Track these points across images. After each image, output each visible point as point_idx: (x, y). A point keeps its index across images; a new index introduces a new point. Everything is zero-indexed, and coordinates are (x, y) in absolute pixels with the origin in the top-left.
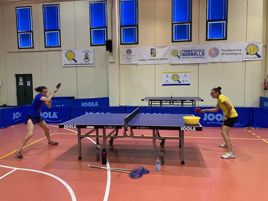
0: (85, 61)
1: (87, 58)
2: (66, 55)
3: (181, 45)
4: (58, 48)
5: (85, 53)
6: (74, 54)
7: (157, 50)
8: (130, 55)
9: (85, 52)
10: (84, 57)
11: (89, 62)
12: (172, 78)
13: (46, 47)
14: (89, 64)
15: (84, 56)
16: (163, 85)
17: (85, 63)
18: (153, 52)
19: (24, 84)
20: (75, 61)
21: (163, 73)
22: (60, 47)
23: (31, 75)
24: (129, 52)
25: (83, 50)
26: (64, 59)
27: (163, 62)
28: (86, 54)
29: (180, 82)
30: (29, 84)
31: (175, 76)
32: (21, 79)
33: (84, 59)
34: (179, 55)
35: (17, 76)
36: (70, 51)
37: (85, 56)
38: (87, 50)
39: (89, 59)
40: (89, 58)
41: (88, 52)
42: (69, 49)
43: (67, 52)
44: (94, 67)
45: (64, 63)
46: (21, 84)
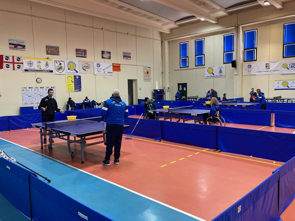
1: (221, 72)
3: (291, 60)
4: (203, 66)
6: (213, 70)
7: (271, 64)
8: (251, 68)
10: (219, 71)
11: (222, 75)
12: (282, 84)
13: (196, 66)
16: (275, 89)
17: (219, 75)
18: (267, 66)
19: (182, 89)
21: (275, 81)
22: (204, 65)
23: (186, 84)
24: (250, 66)
25: (218, 66)
26: (206, 73)
27: (275, 72)
28: (220, 69)
29: (289, 87)
30: (185, 89)
31: (285, 83)
32: (181, 87)
33: (219, 73)
34: (288, 67)
35: (179, 85)
36: (210, 68)
41: (221, 68)
42: (210, 67)
43: (208, 69)
44: (225, 77)
45: (206, 76)
46: (181, 89)
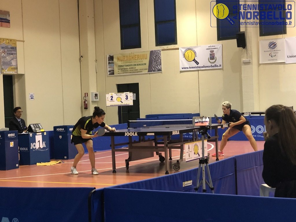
0: (209, 62)
2: (184, 55)
4: (173, 46)
5: (210, 51)
6: (195, 53)
8: (275, 49)
9: (210, 49)
11: (215, 63)
13: (157, 45)
14: (216, 66)
15: (209, 55)
17: (210, 64)
20: (197, 63)
22: (176, 43)
25: (207, 46)
26: (181, 61)
33: (208, 59)
36: (189, 49)
37: (211, 55)
38: (213, 46)
39: (215, 59)
40: (216, 57)
41: (213, 50)
43: (186, 51)
44: (222, 69)
